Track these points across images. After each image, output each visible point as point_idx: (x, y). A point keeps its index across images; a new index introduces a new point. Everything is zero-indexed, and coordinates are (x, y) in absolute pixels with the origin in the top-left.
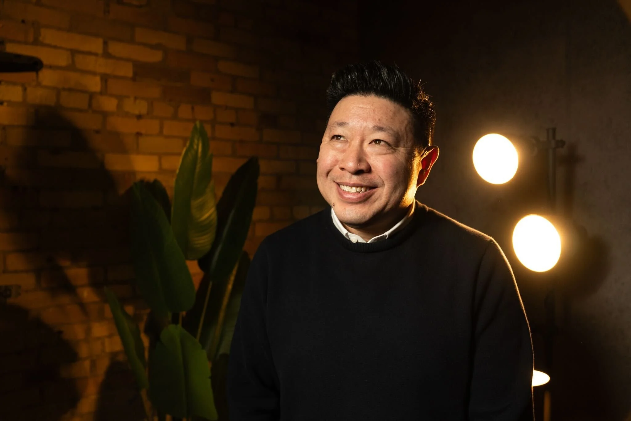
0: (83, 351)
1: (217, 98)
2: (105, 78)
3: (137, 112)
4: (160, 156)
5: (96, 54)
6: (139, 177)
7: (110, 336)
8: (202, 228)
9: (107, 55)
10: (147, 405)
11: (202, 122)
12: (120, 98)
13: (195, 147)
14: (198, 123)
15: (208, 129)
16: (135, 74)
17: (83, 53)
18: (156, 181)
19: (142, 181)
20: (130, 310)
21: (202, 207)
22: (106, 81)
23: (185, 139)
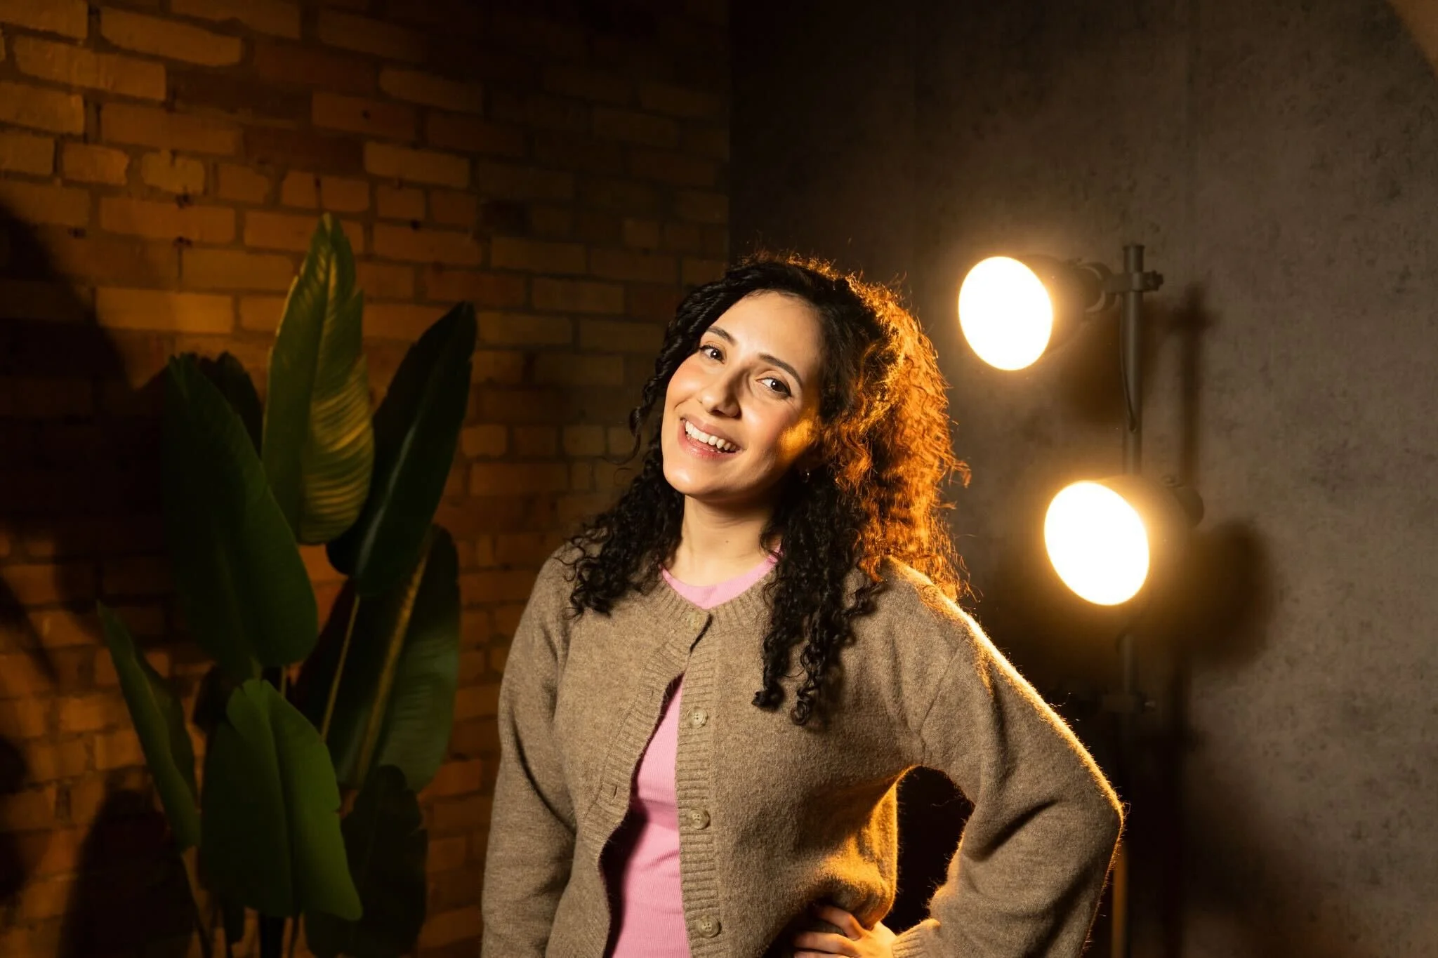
0: (43, 763)
1: (379, 159)
2: (95, 101)
3: (178, 189)
4: (238, 296)
5: (71, 41)
6: (184, 347)
7: (109, 730)
8: (339, 469)
9: (98, 43)
10: (200, 896)
11: (337, 217)
12: (136, 152)
13: (321, 276)
14: (327, 219)
15: (355, 235)
16: (173, 93)
17: (35, 34)
18: (225, 357)
19: (193, 356)
20: (160, 661)
21: (336, 420)
22: (98, 109)
23: (297, 257)
